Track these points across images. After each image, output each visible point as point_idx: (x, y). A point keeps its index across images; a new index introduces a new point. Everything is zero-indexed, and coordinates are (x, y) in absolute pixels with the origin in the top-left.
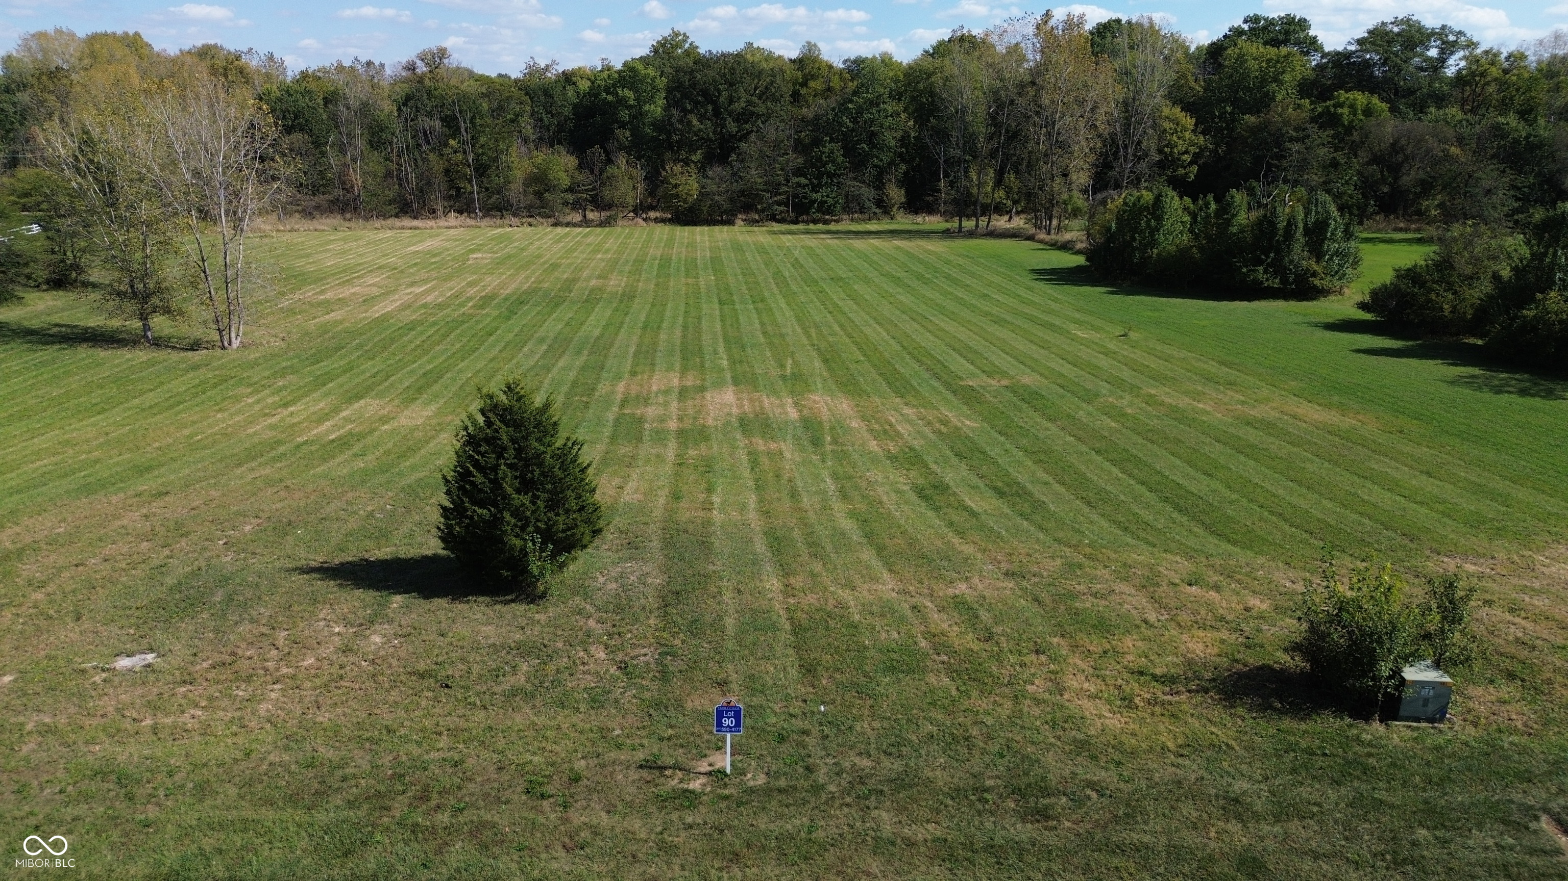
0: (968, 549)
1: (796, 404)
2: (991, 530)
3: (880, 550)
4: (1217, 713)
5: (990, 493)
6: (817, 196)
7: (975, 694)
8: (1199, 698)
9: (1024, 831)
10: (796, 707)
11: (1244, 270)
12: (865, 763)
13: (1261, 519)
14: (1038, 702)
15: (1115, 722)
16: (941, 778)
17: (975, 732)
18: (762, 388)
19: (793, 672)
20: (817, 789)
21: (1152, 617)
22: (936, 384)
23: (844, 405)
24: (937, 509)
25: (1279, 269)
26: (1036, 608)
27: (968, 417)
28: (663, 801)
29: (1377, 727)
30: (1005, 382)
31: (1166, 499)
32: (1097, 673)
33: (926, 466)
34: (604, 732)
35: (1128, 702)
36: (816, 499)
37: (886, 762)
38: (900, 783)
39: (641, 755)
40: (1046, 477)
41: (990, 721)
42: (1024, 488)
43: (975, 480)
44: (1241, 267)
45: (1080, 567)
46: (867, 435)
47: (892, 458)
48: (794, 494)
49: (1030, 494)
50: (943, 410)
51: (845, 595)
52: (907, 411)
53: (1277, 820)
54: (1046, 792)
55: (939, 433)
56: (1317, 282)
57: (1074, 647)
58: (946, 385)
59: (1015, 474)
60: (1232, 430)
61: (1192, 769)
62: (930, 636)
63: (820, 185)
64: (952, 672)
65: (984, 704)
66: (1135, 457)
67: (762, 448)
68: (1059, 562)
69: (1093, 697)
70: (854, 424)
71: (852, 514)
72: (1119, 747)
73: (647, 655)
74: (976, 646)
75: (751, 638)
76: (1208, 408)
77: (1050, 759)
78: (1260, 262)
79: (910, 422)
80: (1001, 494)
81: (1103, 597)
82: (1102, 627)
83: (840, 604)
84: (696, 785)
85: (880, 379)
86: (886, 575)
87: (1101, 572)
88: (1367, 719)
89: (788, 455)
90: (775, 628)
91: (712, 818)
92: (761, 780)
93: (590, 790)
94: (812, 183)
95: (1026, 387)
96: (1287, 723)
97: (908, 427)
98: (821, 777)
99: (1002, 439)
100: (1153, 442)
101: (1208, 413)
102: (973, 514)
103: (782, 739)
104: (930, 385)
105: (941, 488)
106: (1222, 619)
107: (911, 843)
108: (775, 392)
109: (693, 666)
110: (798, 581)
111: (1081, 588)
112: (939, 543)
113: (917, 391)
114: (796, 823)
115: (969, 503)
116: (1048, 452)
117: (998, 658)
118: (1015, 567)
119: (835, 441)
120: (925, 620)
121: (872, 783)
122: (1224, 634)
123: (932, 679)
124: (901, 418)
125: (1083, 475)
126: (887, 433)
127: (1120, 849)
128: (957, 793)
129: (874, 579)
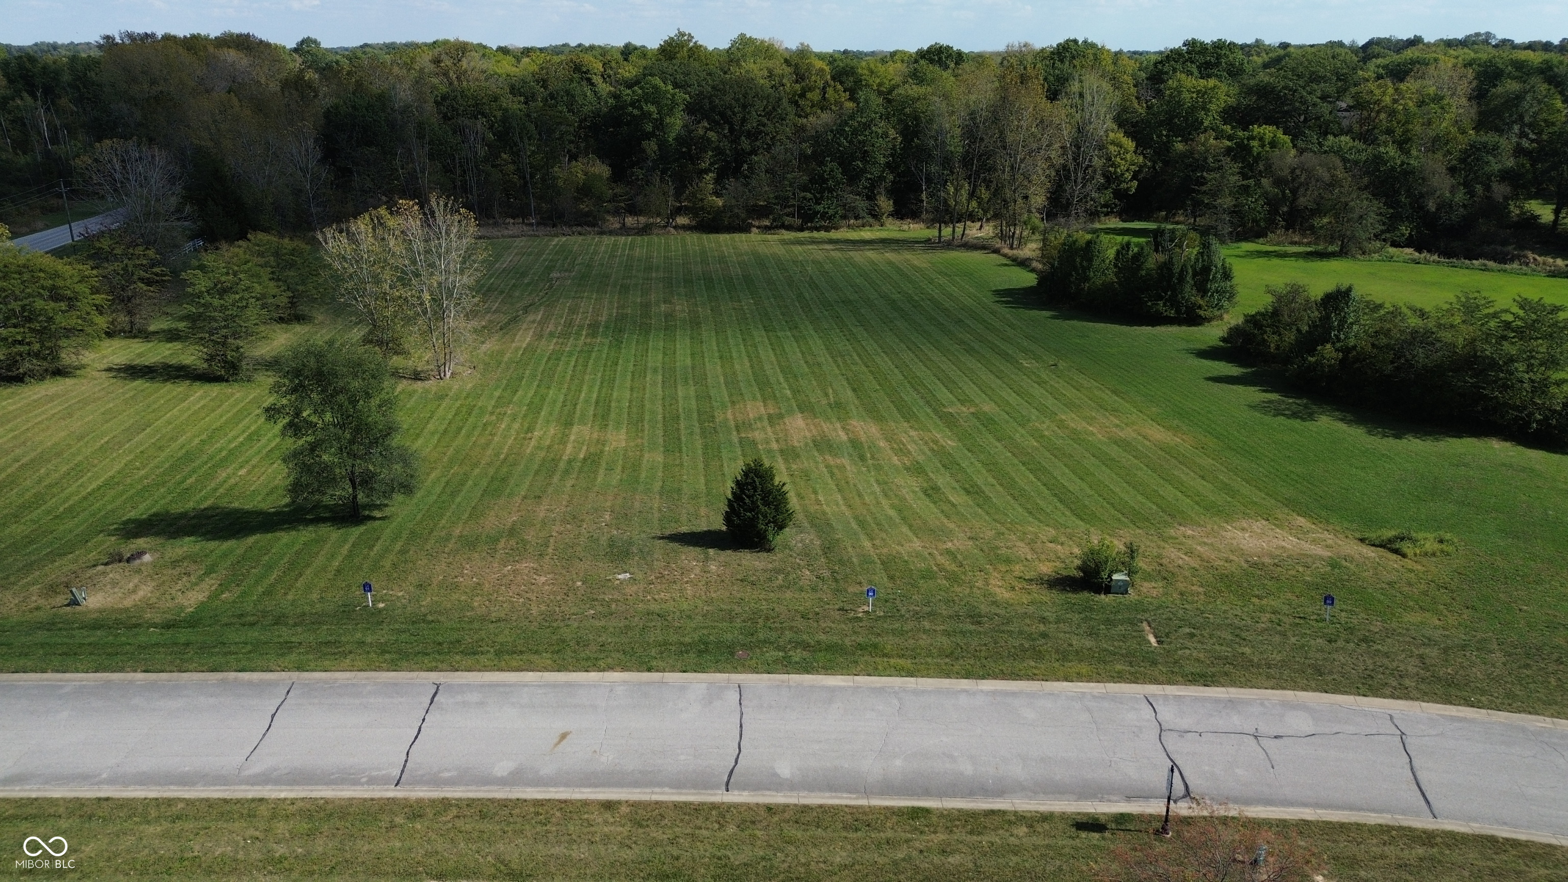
0: (952, 526)
1: (843, 428)
2: (963, 515)
3: (910, 527)
4: (1045, 592)
5: (962, 492)
6: (819, 208)
7: (956, 586)
8: (1039, 587)
9: (973, 627)
10: (889, 591)
11: (1150, 304)
12: (918, 608)
13: (1102, 507)
14: (979, 589)
15: (1007, 595)
16: (944, 612)
17: (956, 598)
18: (818, 415)
19: (885, 579)
20: (903, 616)
21: (1029, 557)
22: (929, 410)
23: (874, 430)
24: (935, 503)
25: (1174, 302)
26: (981, 554)
27: (949, 438)
28: (850, 620)
29: (1103, 596)
30: (972, 410)
31: (1055, 495)
32: (1003, 579)
33: (927, 475)
34: (821, 599)
35: (1013, 588)
36: (872, 497)
37: (925, 608)
38: (930, 614)
39: (837, 607)
40: (994, 482)
41: (961, 595)
42: (980, 488)
43: (956, 485)
44: (1147, 302)
45: (1003, 534)
46: (890, 452)
47: (908, 469)
48: (860, 495)
49: (983, 492)
50: (934, 432)
51: (899, 548)
52: (913, 433)
53: (1056, 623)
54: (980, 616)
55: (932, 450)
56: (1202, 313)
57: (995, 569)
58: (935, 411)
59: (976, 479)
60: (1104, 448)
61: (1031, 609)
62: (937, 565)
63: (822, 198)
64: (946, 578)
65: (959, 589)
66: (1044, 467)
67: (832, 463)
68: (994, 532)
69: (1000, 587)
70: (882, 444)
71: (893, 506)
72: (1007, 603)
73: (826, 574)
74: (956, 569)
75: (865, 567)
76: (1095, 431)
77: (982, 607)
78: (1161, 298)
79: (914, 442)
80: (968, 492)
81: (1011, 548)
82: (1008, 561)
83: (898, 553)
84: (860, 615)
85: (892, 406)
86: (915, 539)
87: (1013, 537)
88: (1100, 594)
89: (848, 468)
90: (873, 562)
91: (868, 624)
92: (882, 614)
93: (824, 617)
94: (815, 196)
95: (985, 413)
96: (1070, 595)
97: (914, 446)
98: (903, 612)
99: (970, 454)
100: (1056, 457)
101: (1093, 434)
102: (953, 505)
103: (886, 601)
104: (925, 412)
105: (936, 489)
106: (1059, 558)
107: (935, 631)
108: (828, 419)
109: (846, 576)
110: (877, 542)
111: (1002, 545)
112: (938, 523)
113: (917, 417)
114: (897, 625)
115: (952, 499)
116: (995, 464)
117: (965, 573)
118: (973, 535)
119: (873, 458)
120: (935, 559)
121: (921, 614)
122: (1058, 564)
123: (939, 581)
124: (909, 439)
125: (1013, 479)
126: (902, 451)
127: (1003, 632)
128: (950, 617)
129: (911, 541)
